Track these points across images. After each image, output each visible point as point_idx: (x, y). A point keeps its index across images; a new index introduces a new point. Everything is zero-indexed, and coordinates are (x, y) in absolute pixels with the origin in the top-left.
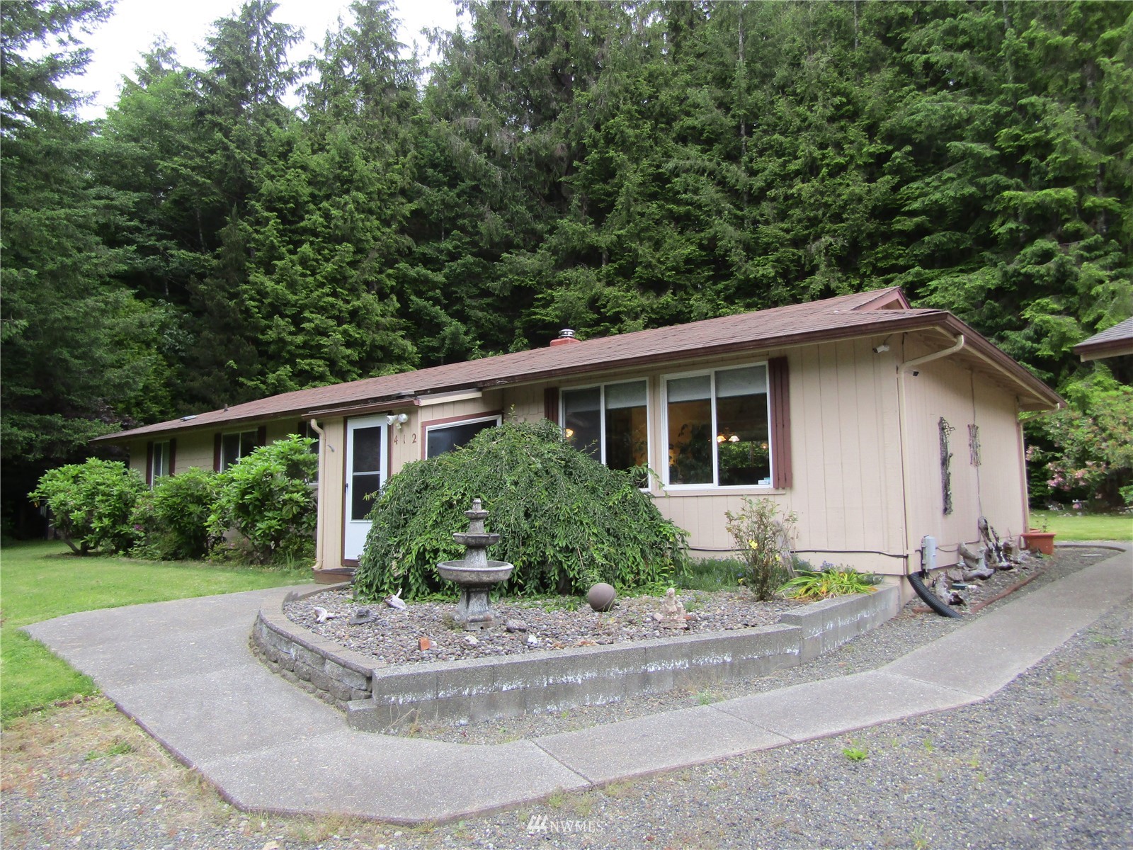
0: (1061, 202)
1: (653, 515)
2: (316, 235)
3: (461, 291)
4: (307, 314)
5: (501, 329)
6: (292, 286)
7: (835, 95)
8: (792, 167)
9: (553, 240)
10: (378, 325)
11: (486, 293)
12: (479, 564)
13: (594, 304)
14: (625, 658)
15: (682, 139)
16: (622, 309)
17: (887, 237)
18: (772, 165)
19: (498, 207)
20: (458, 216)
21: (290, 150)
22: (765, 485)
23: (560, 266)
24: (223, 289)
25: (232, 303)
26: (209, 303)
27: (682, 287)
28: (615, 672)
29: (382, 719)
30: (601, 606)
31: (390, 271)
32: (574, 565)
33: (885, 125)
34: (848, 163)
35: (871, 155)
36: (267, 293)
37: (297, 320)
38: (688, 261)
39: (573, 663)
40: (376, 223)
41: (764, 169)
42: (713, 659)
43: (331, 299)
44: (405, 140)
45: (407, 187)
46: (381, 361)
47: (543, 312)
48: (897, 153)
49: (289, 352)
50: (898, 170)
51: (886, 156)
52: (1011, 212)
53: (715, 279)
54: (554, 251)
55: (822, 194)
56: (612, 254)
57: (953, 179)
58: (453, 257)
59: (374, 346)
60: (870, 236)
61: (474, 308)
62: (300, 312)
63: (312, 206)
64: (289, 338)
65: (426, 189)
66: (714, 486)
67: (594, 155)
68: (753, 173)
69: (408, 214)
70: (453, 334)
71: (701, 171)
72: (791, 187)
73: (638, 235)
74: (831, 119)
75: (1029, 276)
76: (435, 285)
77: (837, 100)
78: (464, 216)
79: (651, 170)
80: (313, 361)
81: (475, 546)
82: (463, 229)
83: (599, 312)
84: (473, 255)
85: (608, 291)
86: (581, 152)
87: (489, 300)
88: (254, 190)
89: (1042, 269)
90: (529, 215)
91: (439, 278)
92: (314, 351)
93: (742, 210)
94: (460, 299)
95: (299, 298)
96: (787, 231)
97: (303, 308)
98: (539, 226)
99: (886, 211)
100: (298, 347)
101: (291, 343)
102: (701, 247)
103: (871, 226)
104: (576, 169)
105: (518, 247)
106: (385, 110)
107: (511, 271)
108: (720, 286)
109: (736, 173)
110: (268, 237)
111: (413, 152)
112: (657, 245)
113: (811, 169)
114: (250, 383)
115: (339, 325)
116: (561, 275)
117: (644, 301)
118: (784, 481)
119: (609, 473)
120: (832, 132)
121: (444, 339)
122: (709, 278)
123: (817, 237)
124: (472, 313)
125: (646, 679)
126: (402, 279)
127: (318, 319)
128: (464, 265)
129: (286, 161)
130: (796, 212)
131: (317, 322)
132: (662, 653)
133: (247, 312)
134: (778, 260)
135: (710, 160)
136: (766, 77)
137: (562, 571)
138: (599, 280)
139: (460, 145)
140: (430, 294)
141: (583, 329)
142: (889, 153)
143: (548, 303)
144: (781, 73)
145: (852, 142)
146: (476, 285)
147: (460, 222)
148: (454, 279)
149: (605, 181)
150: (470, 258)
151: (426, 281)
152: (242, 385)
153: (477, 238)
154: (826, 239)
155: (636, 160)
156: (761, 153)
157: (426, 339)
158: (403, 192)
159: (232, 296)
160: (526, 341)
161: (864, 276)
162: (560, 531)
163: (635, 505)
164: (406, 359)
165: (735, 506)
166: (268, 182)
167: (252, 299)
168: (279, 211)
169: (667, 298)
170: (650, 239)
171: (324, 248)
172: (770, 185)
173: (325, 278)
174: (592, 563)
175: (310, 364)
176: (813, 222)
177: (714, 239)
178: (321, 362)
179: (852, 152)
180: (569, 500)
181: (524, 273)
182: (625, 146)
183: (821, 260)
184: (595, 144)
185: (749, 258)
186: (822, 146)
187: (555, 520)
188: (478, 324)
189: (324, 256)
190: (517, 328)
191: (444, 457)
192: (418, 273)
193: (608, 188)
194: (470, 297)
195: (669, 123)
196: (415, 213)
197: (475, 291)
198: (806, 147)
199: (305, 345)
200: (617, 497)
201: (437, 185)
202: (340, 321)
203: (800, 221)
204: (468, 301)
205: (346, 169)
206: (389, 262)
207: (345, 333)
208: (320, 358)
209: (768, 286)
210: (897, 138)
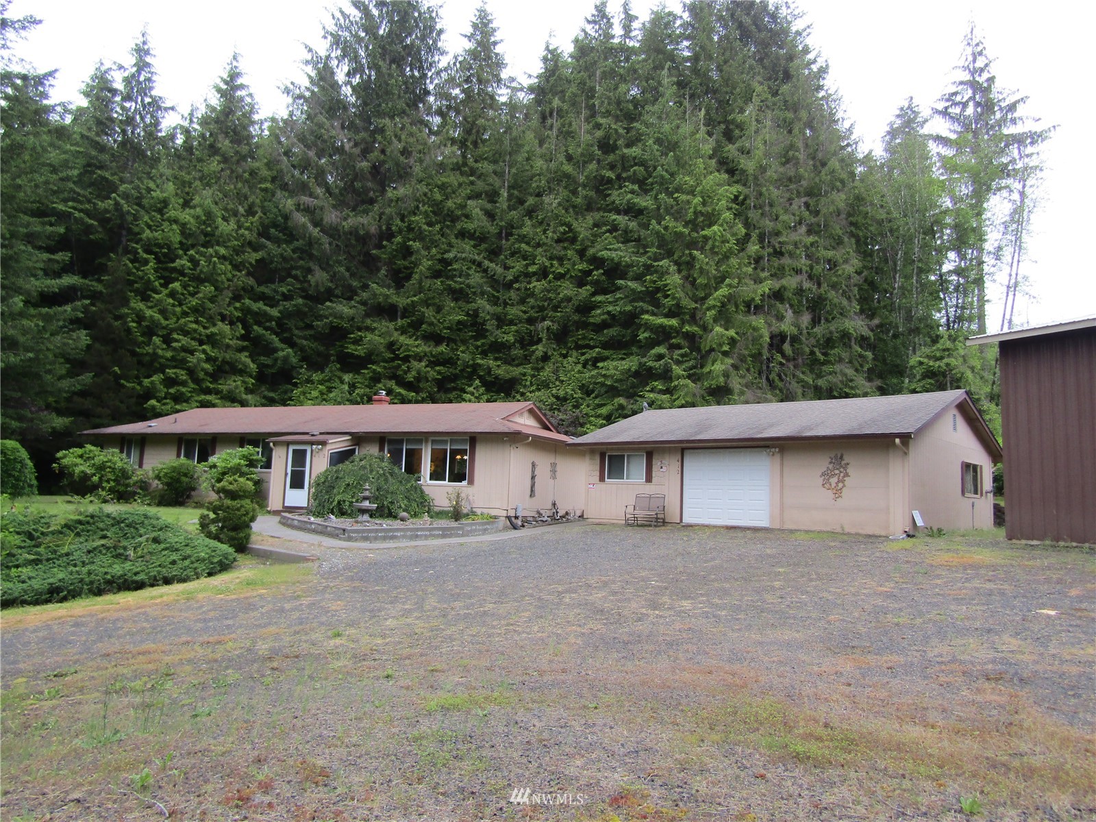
0: (671, 327)
1: (422, 492)
2: (184, 275)
3: (290, 324)
4: (175, 336)
5: (319, 354)
6: (163, 312)
7: (562, 225)
8: (532, 269)
9: (365, 295)
10: (228, 346)
11: (309, 327)
12: (366, 504)
13: (391, 346)
14: (411, 530)
15: (462, 234)
16: (411, 353)
17: (585, 325)
18: (518, 266)
19: (325, 266)
20: (292, 268)
21: (166, 207)
22: (464, 483)
23: (367, 315)
24: (110, 312)
25: (117, 324)
26: (100, 322)
27: (454, 341)
28: (409, 533)
29: (350, 539)
30: (403, 520)
31: (238, 305)
32: (394, 508)
33: (591, 251)
34: (566, 273)
35: (580, 271)
36: (145, 317)
37: (167, 340)
38: (459, 322)
39: (398, 530)
40: (229, 267)
41: (513, 267)
42: (437, 533)
43: (194, 326)
44: (253, 203)
45: (254, 240)
46: (226, 372)
47: (353, 347)
48: (595, 272)
49: (160, 363)
50: (596, 283)
51: (589, 273)
52: (648, 327)
53: (476, 338)
54: (364, 303)
55: (549, 291)
56: (406, 312)
57: (622, 299)
58: (286, 297)
59: (224, 362)
60: (576, 322)
61: (300, 337)
62: (169, 334)
63: (181, 252)
64: (160, 352)
65: (268, 243)
66: (446, 482)
67: (399, 239)
68: (507, 268)
69: (254, 262)
70: (284, 357)
71: (473, 262)
72: (529, 283)
73: (426, 301)
74: (558, 241)
75: (651, 368)
76: (271, 319)
77: (561, 229)
78: (297, 268)
79: (439, 256)
80: (178, 371)
81: (365, 498)
82: (295, 277)
83: (394, 353)
84: (302, 297)
85: (402, 339)
86: (390, 235)
87: (312, 332)
88: (135, 236)
89: (657, 364)
90: (347, 274)
91: (274, 312)
92: (179, 363)
93: (498, 292)
94: (290, 330)
95: (171, 323)
96: (525, 312)
97: (172, 330)
98: (355, 284)
99: (586, 308)
100: (167, 359)
101: (162, 357)
102: (468, 315)
103: (576, 317)
104: (385, 247)
105: (337, 297)
106: (239, 177)
107: (331, 315)
108: (479, 343)
109: (495, 268)
110: (147, 274)
111: (260, 214)
112: (439, 309)
113: (543, 273)
114: (128, 385)
115: (200, 345)
116: (368, 322)
117: (427, 349)
118: (471, 482)
119: (406, 476)
120: (558, 250)
121: (276, 360)
122: (472, 337)
123: (543, 319)
124: (298, 341)
125: (417, 536)
126: (246, 311)
127: (185, 341)
128: (295, 305)
129: (162, 215)
130: (532, 301)
131: (184, 342)
132: (422, 530)
133: (128, 331)
134: (516, 331)
135: (478, 254)
136: (521, 202)
137: (389, 510)
138: (396, 330)
139: (301, 219)
140: (268, 324)
141: (382, 364)
142: (591, 271)
143: (357, 342)
144: (531, 201)
145: (569, 260)
146: (302, 320)
147: (294, 272)
148: (286, 315)
149: (404, 258)
150: (300, 301)
151: (265, 314)
152: (123, 386)
153: (306, 285)
154: (547, 323)
155: (428, 248)
156: (513, 255)
157: (262, 358)
158: (250, 244)
159: (117, 318)
160: (338, 366)
161: (570, 348)
162: (389, 496)
163: (416, 488)
164: (246, 373)
165: (450, 490)
166: (148, 231)
167: (133, 321)
168: (155, 254)
169: (442, 348)
170: (434, 304)
171: (189, 286)
172: (516, 280)
173: (189, 308)
174: (401, 507)
175: (175, 373)
176: (542, 309)
177: (476, 312)
178: (183, 372)
179: (569, 266)
180: (393, 484)
181: (341, 318)
182: (420, 237)
183: (544, 335)
184: (400, 231)
185: (499, 327)
186: (551, 258)
187: (387, 492)
188: (302, 349)
189: (189, 291)
190: (332, 355)
191: (340, 466)
192: (259, 308)
193: (406, 263)
194: (297, 329)
195: (453, 221)
196: (259, 261)
197: (301, 324)
198: (541, 260)
199: (173, 359)
200: (409, 485)
201: (277, 242)
202: (201, 343)
203: (533, 307)
204: (296, 332)
205: (210, 225)
206: (237, 297)
207: (204, 351)
208: (183, 369)
209: (510, 348)
210: (597, 262)
